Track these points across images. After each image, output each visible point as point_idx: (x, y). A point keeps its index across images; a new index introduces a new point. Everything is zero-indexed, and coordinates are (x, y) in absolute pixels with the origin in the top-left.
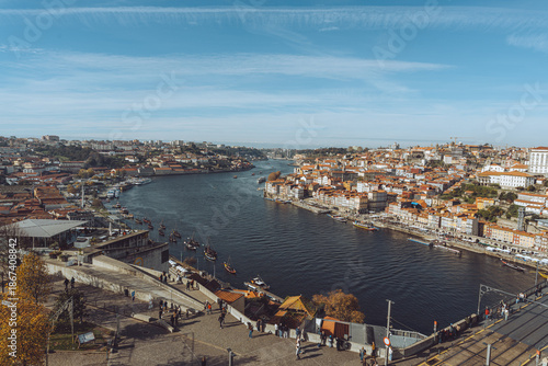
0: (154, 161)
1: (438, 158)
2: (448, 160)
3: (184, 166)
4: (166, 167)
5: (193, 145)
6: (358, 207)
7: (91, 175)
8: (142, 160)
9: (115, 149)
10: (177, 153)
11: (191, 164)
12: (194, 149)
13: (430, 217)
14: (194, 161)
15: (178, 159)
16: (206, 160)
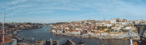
0: (21, 26)
1: (87, 23)
2: (89, 23)
3: (28, 27)
4: (24, 28)
5: (29, 23)
6: (80, 33)
7: (9, 29)
8: (19, 26)
9: (12, 24)
10: (26, 25)
11: (29, 27)
12: (29, 24)
13: (98, 33)
14: (30, 26)
15: (26, 26)
16: (33, 26)
